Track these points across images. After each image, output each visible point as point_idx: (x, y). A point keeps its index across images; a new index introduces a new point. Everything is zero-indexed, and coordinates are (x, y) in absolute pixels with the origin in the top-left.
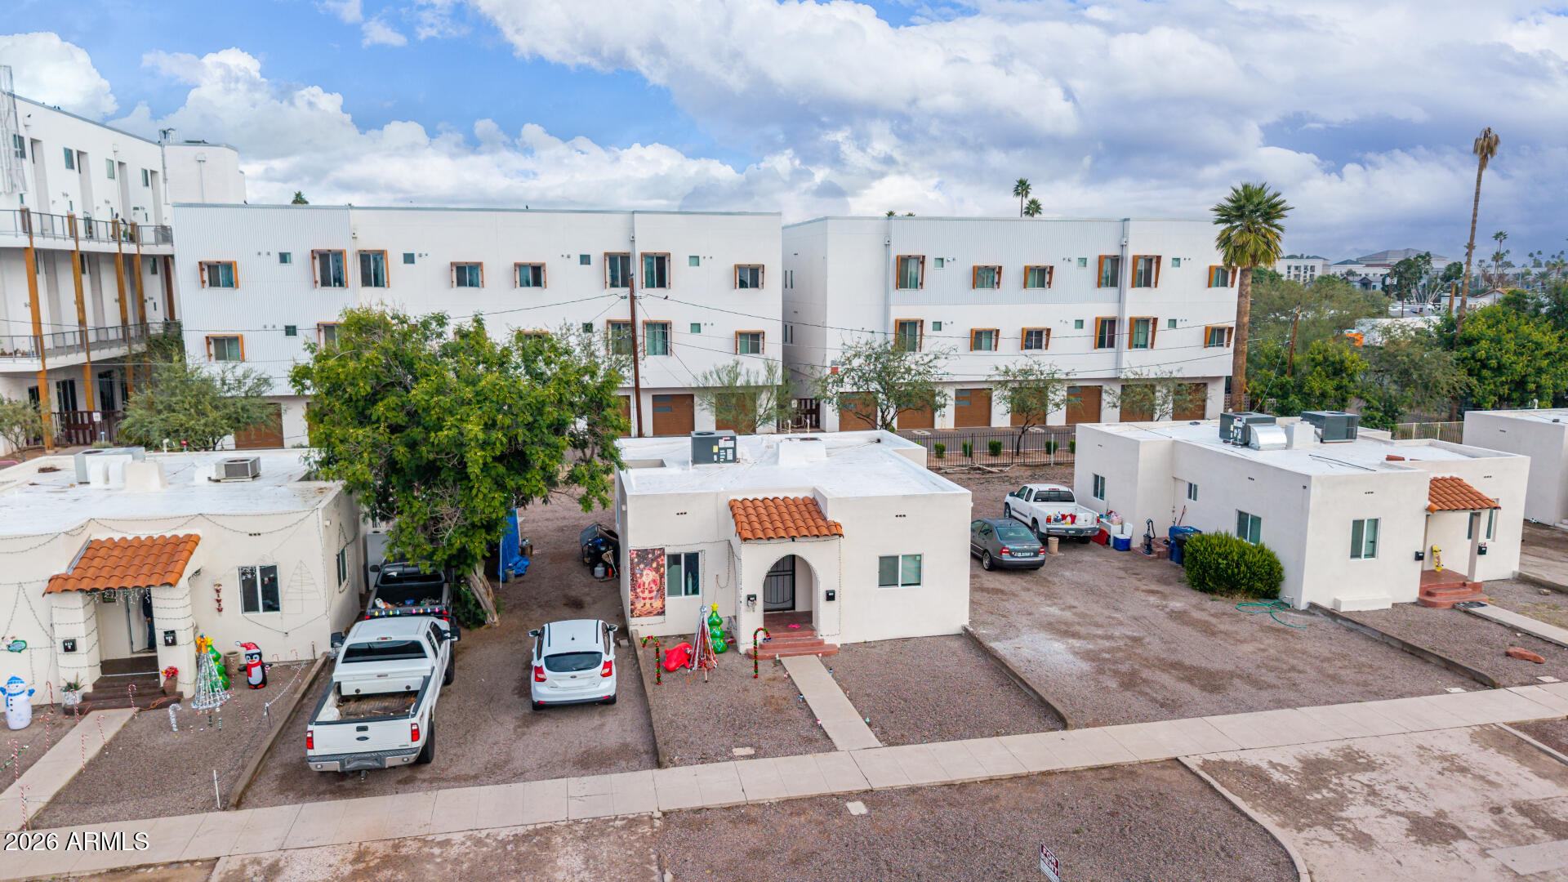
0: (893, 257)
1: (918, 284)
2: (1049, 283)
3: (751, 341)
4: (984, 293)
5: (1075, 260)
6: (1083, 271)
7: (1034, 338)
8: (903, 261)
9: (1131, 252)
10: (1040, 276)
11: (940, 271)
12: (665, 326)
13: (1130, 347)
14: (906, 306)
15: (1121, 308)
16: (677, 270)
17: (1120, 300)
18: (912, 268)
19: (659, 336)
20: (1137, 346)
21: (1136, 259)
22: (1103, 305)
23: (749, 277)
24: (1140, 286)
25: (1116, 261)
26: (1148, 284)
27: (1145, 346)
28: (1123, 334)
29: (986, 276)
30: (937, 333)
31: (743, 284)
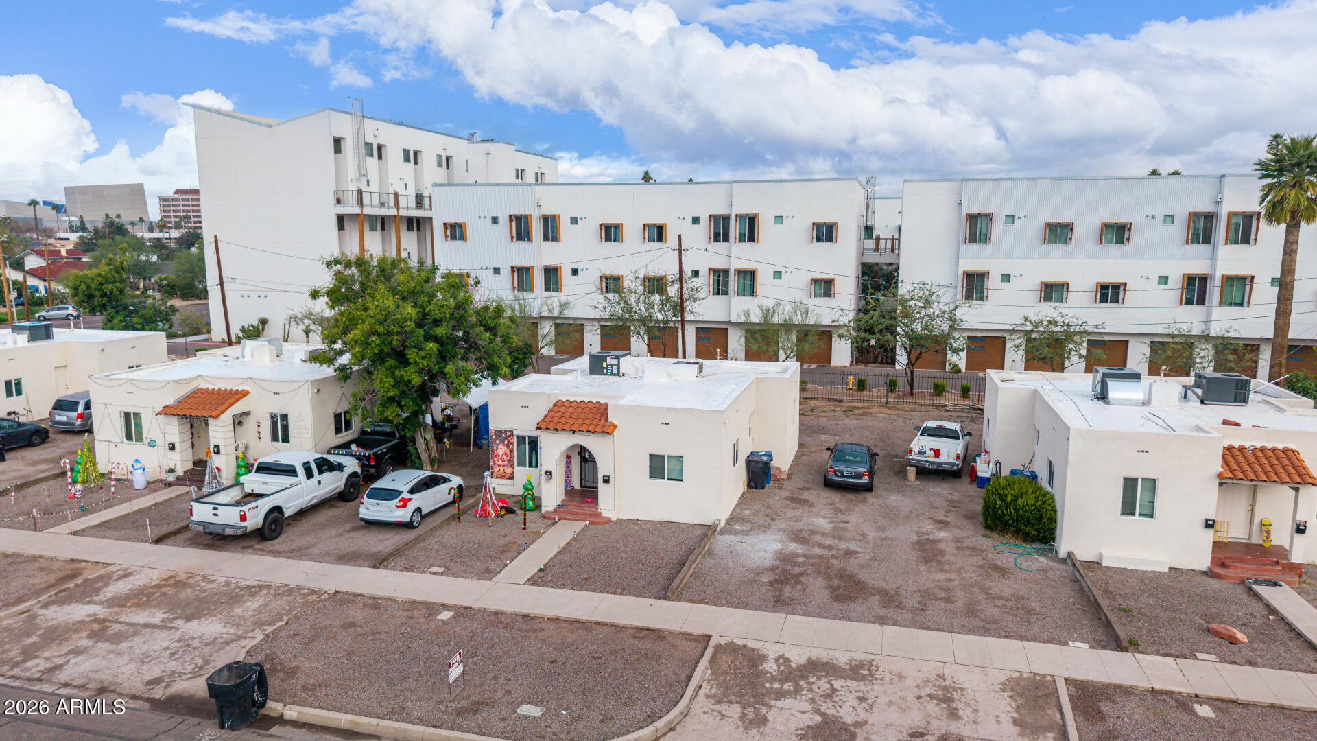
0: (964, 214)
1: (986, 239)
2: (1128, 239)
3: (825, 287)
4: (1058, 248)
5: (1160, 218)
6: (1169, 228)
7: (1110, 293)
8: (973, 218)
9: (1225, 210)
10: (1118, 232)
11: (1010, 228)
12: (752, 274)
13: (1221, 304)
14: (974, 259)
15: (1214, 266)
16: (765, 227)
17: (1213, 257)
18: (981, 225)
19: (748, 282)
20: (1230, 304)
21: (1231, 215)
22: (1195, 261)
23: (825, 233)
24: (1236, 242)
25: (1210, 218)
26: (1246, 240)
27: (1241, 304)
28: (1214, 293)
29: (1058, 232)
30: (1005, 285)
31: (819, 239)
